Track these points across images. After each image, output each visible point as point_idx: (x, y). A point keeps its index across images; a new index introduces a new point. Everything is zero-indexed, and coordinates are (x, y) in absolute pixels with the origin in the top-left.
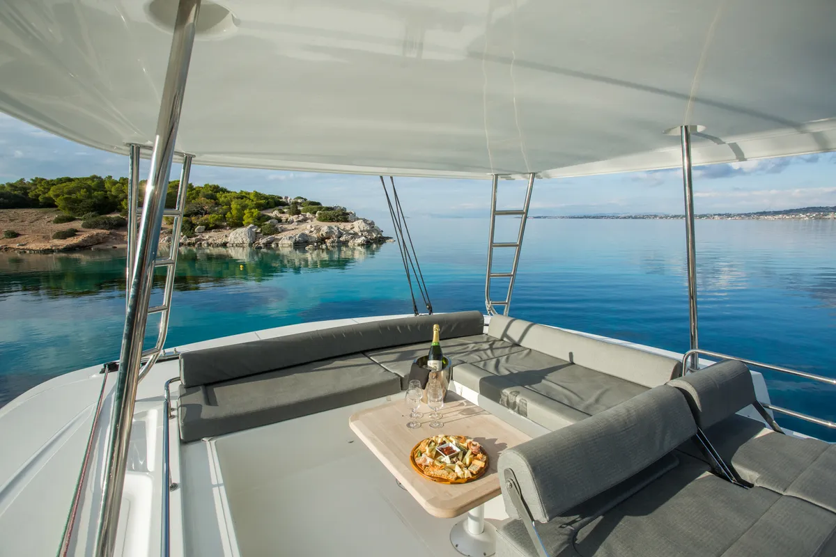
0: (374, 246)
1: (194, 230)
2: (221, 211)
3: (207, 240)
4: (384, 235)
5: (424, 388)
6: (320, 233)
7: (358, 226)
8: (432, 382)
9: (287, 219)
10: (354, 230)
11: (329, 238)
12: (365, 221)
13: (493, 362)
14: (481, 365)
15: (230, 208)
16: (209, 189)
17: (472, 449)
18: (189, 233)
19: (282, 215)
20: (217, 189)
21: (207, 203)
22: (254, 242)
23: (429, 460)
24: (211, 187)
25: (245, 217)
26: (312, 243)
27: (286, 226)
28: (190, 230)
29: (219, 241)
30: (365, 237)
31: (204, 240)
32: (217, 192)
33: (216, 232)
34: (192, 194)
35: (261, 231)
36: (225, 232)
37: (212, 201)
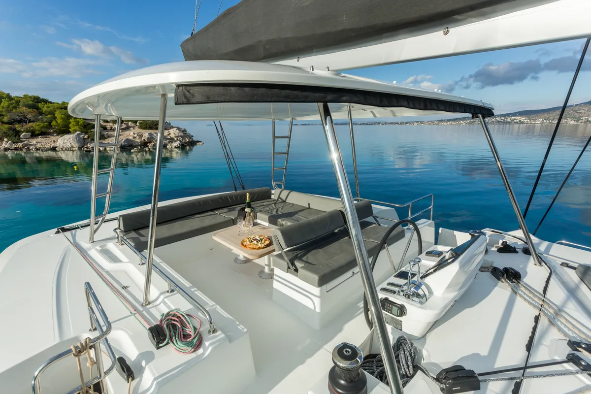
0: (188, 148)
1: (19, 136)
2: (45, 120)
3: (35, 145)
4: (195, 139)
5: (244, 220)
6: (143, 139)
7: (173, 133)
8: (247, 217)
9: (112, 127)
10: (170, 135)
11: (150, 143)
12: (179, 129)
13: (275, 210)
14: (270, 211)
15: (55, 118)
16: (29, 99)
17: (265, 238)
18: (16, 139)
19: (106, 124)
20: (37, 100)
21: (29, 112)
22: (83, 147)
23: (248, 243)
24: (31, 97)
25: (71, 125)
26: (136, 146)
27: (110, 133)
28: (15, 136)
29: (48, 146)
30: (180, 141)
31: (31, 145)
32: (38, 102)
33: (43, 138)
34: (11, 104)
35: (89, 137)
36: (53, 138)
37: (35, 110)
